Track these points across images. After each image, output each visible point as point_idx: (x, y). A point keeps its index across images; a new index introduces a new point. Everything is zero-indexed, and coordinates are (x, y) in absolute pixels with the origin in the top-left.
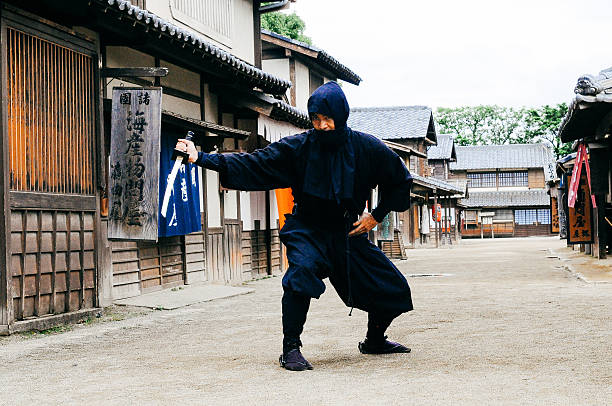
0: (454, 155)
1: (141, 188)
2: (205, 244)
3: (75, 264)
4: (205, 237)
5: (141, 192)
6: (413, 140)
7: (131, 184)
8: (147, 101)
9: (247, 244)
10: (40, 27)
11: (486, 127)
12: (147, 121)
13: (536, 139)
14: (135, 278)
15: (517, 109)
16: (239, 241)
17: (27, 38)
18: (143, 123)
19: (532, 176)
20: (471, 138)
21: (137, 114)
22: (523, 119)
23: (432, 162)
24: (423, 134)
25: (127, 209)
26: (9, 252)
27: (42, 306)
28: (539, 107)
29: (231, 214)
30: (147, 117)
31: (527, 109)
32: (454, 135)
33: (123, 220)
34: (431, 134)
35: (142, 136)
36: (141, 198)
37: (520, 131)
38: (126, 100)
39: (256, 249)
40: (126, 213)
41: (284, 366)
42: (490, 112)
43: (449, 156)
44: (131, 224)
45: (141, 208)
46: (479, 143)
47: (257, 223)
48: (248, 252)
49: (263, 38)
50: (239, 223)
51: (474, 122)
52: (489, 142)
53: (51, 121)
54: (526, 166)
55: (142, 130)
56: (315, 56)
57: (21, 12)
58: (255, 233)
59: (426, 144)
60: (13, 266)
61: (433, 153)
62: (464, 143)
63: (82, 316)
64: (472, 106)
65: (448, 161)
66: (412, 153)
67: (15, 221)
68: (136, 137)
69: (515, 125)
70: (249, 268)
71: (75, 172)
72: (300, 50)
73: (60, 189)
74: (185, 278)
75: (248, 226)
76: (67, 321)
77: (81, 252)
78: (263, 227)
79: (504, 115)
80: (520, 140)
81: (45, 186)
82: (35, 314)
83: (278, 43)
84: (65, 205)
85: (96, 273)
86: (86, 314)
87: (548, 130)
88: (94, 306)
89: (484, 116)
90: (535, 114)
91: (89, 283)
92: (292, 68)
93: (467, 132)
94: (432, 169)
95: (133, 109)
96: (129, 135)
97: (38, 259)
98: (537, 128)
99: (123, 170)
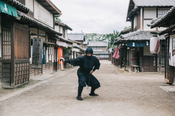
0: (88, 43)
1: (39, 58)
2: (46, 66)
3: (25, 73)
4: (46, 65)
5: (39, 59)
6: (81, 41)
7: (37, 57)
8: (40, 41)
9: (53, 65)
10: (20, 26)
11: (94, 37)
12: (40, 45)
13: (104, 40)
14: (34, 74)
15: (101, 34)
16: (51, 65)
17: (18, 29)
18: (39, 45)
19: (103, 48)
20: (91, 40)
21: (38, 43)
22: (102, 36)
23: (84, 45)
24: (83, 39)
25: (35, 62)
26: (15, 72)
27: (19, 82)
28: (105, 34)
29: (50, 59)
30: (40, 44)
31: (103, 34)
32: (88, 39)
33: (35, 64)
34: (84, 40)
35: (39, 48)
36: (39, 60)
37: (101, 39)
38: (36, 40)
39: (54, 66)
40: (35, 63)
41: (78, 99)
42: (95, 35)
43: (87, 44)
44: (36, 65)
45: (38, 62)
46: (93, 41)
47: (54, 61)
48: (53, 67)
49: (55, 22)
50: (51, 61)
51: (92, 37)
52: (95, 41)
53: (22, 45)
54: (102, 46)
55: (39, 46)
56: (65, 25)
57: (17, 24)
58: (54, 63)
59: (83, 41)
60: (15, 75)
61: (84, 43)
62: (90, 41)
63: (26, 83)
64: (92, 33)
65: (87, 45)
66: (81, 44)
67: (15, 65)
68: (38, 48)
69: (100, 37)
70: (53, 70)
71: (26, 55)
72: (61, 24)
73: (23, 58)
74: (42, 73)
75: (53, 62)
76: (24, 85)
77: (26, 71)
78: (55, 61)
79: (98, 35)
80: (101, 41)
81: (21, 58)
82: (18, 84)
83: (57, 22)
84: (24, 62)
85: (29, 74)
86: (27, 83)
87: (107, 39)
88: (28, 81)
89: (94, 35)
90: (104, 35)
91: (27, 77)
92: (60, 28)
93: (90, 38)
94: (84, 46)
95: (37, 42)
96: (36, 47)
97: (19, 73)
98: (105, 38)
99: (35, 54)
